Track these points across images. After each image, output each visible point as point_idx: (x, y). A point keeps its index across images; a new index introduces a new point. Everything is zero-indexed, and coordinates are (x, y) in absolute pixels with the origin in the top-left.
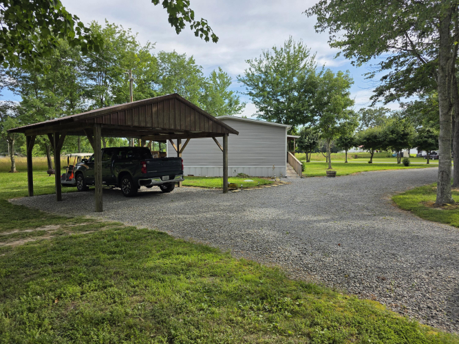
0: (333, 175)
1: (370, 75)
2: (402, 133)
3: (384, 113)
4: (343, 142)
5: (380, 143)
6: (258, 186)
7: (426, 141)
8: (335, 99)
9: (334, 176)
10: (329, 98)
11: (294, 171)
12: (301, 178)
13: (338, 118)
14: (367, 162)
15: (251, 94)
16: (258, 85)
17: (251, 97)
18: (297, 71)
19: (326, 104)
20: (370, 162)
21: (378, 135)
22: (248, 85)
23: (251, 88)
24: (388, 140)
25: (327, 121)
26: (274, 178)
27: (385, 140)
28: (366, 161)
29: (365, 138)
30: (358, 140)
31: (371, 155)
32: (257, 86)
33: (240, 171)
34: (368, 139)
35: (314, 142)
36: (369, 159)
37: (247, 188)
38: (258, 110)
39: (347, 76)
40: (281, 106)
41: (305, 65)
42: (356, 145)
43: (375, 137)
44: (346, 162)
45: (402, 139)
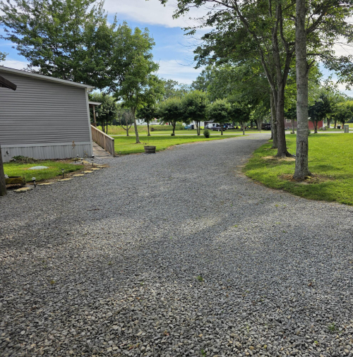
0: (152, 150)
1: (190, 30)
2: (200, 105)
3: (173, 86)
4: (144, 113)
5: (181, 114)
6: (62, 175)
7: (220, 114)
8: (139, 61)
9: (154, 152)
10: (131, 58)
11: (100, 148)
12: (114, 156)
13: (143, 83)
14: (170, 135)
15: (13, 39)
16: (25, 27)
17: (15, 45)
18: (82, 18)
19: (126, 65)
20: (173, 135)
21: (178, 106)
22: (7, 24)
23: (13, 29)
24: (188, 111)
25: (130, 86)
26: (77, 160)
27: (185, 112)
28: (169, 133)
29: (167, 110)
30: (160, 112)
31: (173, 127)
32: (23, 29)
33: (15, 153)
34: (170, 111)
35: (110, 112)
36: (172, 132)
37: (42, 180)
38: (29, 63)
39: (146, 35)
40: (66, 63)
41: (92, 12)
42: (157, 117)
43: (176, 108)
44: (149, 135)
45: (201, 111)
